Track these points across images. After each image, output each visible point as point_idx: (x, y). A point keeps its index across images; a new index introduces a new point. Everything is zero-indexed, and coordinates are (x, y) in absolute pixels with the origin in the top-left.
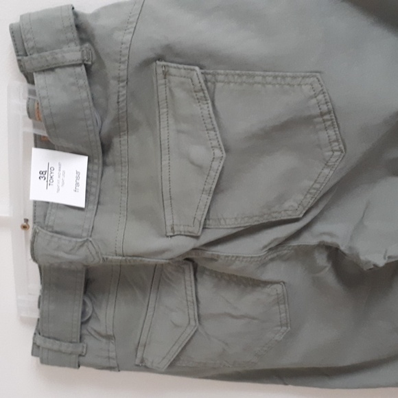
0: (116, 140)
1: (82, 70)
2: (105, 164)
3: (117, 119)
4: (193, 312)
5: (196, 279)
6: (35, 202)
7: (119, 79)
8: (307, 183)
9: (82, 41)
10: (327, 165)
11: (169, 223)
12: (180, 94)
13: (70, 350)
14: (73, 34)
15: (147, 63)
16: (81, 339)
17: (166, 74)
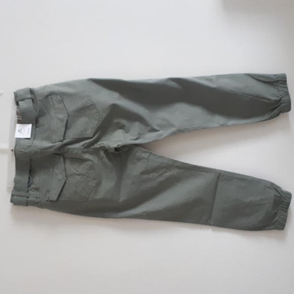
0: (39, 119)
1: (31, 100)
2: (36, 127)
3: (40, 112)
4: (64, 174)
5: (64, 163)
6: (17, 138)
7: (40, 100)
8: (92, 126)
9: (31, 94)
10: (96, 120)
11: (54, 138)
12: (55, 102)
13: (24, 194)
14: (29, 92)
15: (47, 96)
16: (28, 191)
17: (52, 99)
